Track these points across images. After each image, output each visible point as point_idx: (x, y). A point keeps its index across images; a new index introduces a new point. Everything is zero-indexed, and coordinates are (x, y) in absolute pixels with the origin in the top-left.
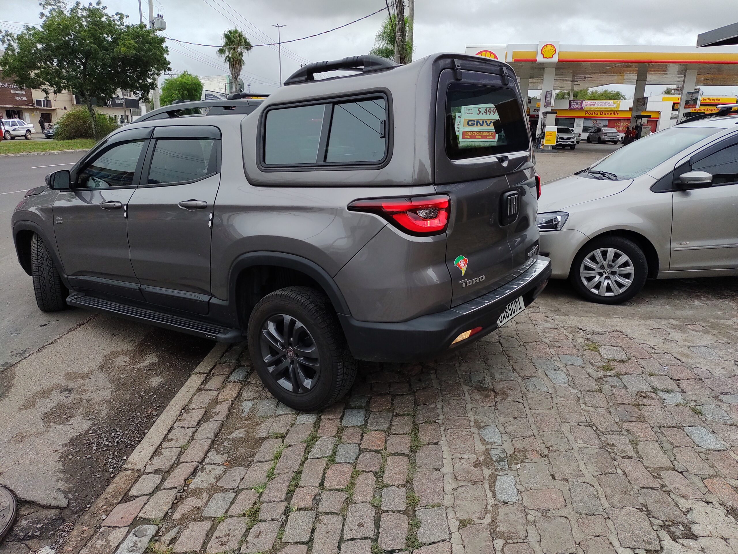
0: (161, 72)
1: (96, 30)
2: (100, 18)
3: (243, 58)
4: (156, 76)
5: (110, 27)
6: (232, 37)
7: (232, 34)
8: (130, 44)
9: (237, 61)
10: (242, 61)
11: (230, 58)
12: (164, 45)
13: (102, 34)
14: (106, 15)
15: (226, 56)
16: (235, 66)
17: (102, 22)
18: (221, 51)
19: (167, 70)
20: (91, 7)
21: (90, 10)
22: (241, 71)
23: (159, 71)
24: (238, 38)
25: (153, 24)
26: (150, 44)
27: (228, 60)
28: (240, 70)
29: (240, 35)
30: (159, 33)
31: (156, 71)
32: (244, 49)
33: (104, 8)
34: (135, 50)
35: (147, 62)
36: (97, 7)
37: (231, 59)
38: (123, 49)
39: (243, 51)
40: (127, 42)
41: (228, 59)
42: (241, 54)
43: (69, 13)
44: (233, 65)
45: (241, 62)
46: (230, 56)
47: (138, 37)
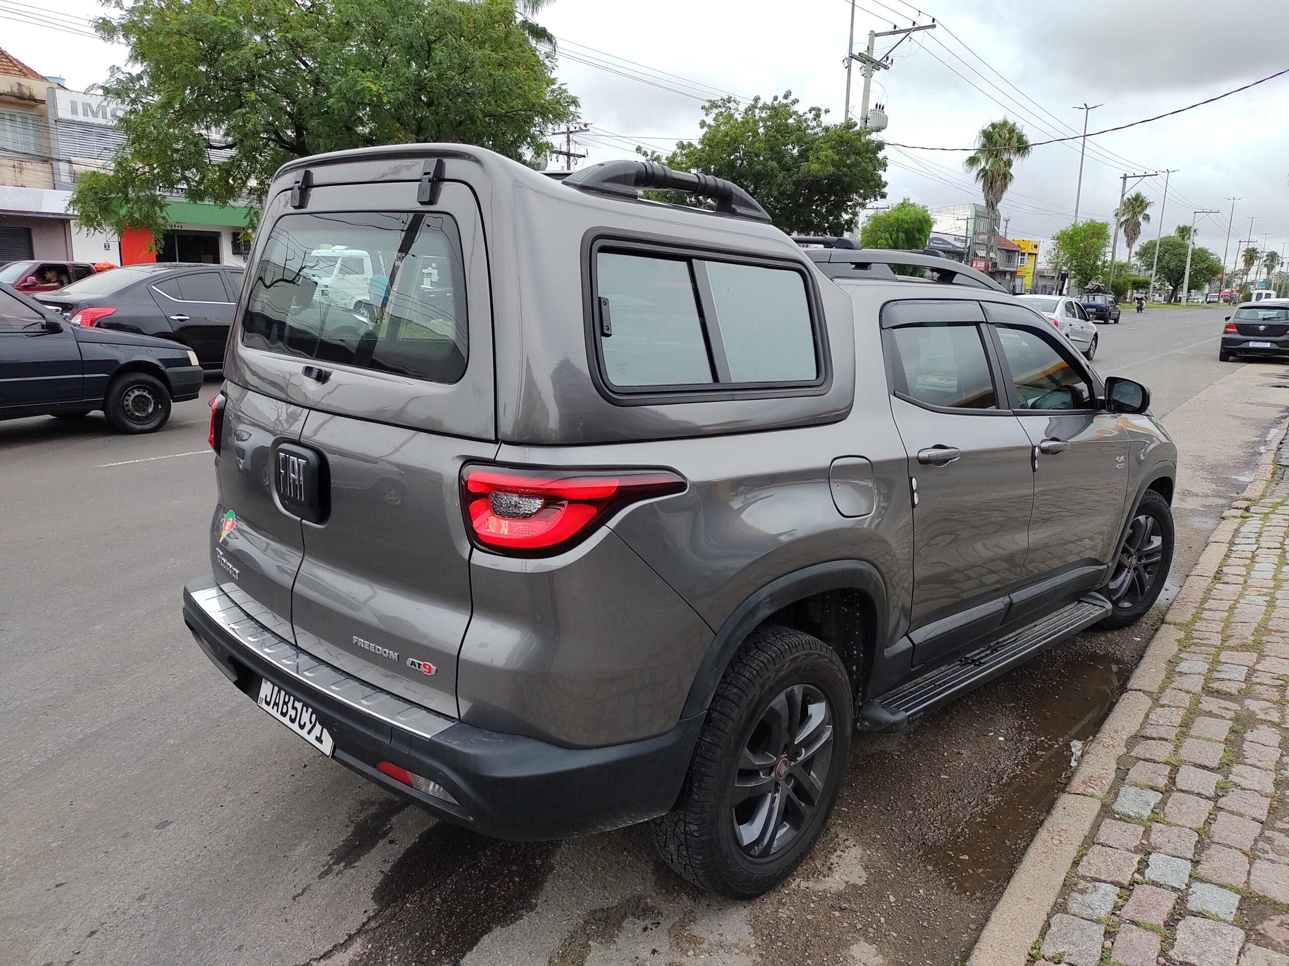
0: (868, 201)
1: (777, 140)
2: (786, 120)
3: (1011, 171)
4: (858, 209)
5: (799, 133)
6: (997, 136)
7: (997, 129)
8: (826, 156)
9: (999, 175)
10: (1009, 176)
11: (987, 173)
12: (881, 155)
13: (786, 145)
14: (795, 113)
15: (980, 168)
16: (993, 185)
17: (787, 125)
18: (972, 161)
19: (878, 198)
20: (775, 103)
21: (773, 108)
22: (1005, 193)
23: (865, 199)
24: (1008, 135)
25: (866, 122)
26: (858, 153)
27: (982, 177)
28: (1002, 192)
29: (1012, 130)
30: (874, 136)
31: (860, 200)
32: (1015, 153)
33: (795, 102)
34: (833, 166)
35: (850, 185)
36: (784, 101)
37: (990, 173)
38: (815, 166)
39: (1012, 158)
40: (822, 155)
41: (984, 173)
42: (1009, 163)
43: (742, 116)
44: (991, 183)
45: (1006, 177)
46: (987, 168)
47: (841, 143)
